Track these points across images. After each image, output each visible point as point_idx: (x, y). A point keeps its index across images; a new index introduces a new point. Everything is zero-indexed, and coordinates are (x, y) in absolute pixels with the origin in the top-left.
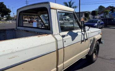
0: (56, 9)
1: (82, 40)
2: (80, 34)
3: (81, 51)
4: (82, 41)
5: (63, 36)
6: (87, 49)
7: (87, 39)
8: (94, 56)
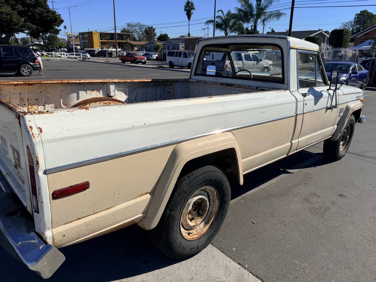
0: (297, 49)
1: (329, 106)
2: (325, 94)
3: (323, 128)
4: (328, 109)
5: (304, 95)
6: (332, 127)
7: (335, 107)
8: (341, 148)
